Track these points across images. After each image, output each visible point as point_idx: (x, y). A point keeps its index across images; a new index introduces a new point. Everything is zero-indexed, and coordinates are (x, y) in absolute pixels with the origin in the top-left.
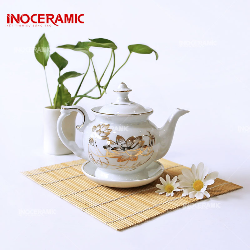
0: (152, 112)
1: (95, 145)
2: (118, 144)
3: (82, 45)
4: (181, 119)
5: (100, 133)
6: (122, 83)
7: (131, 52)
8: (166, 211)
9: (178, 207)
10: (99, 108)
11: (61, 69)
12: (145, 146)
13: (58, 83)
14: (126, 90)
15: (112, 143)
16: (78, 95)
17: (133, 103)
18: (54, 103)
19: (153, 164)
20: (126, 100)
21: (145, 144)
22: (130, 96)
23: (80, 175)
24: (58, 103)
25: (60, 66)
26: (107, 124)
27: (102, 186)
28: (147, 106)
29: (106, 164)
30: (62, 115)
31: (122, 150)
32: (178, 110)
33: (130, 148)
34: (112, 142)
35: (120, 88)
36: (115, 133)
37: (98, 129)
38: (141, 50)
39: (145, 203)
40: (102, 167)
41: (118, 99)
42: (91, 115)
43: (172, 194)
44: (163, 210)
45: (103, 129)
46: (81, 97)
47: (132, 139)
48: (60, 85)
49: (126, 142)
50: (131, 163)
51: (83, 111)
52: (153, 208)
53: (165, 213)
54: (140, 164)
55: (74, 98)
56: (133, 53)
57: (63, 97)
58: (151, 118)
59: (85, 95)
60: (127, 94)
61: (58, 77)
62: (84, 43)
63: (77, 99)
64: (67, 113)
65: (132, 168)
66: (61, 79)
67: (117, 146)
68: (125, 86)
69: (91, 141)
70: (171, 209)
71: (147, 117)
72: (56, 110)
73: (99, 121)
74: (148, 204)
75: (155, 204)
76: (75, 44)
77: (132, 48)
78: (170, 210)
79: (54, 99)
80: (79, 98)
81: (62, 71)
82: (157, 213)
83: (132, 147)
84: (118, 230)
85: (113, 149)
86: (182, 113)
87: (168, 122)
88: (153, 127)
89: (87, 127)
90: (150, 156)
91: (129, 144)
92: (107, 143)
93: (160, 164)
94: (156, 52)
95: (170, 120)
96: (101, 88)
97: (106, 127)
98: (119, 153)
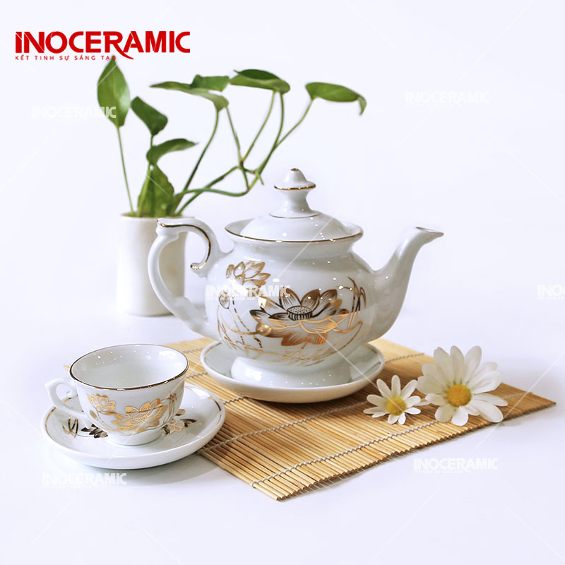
0: (360, 235)
1: (232, 307)
2: (282, 307)
3: (204, 82)
4: (425, 249)
5: (244, 282)
6: (294, 170)
7: (312, 98)
8: (388, 456)
9: (414, 447)
10: (242, 224)
11: (155, 132)
12: (344, 311)
13: (146, 163)
14: (303, 185)
15: (270, 305)
16: (191, 187)
17: (318, 215)
18: (138, 205)
19: (361, 351)
20: (302, 206)
21: (342, 307)
22: (312, 199)
23: (197, 372)
24: (148, 207)
25: (154, 126)
26: (258, 260)
27: (247, 398)
28: (348, 217)
29: (256, 352)
30: (160, 239)
31: (292, 319)
32: (419, 231)
33: (309, 315)
34: (270, 302)
35: (289, 181)
36: (276, 280)
37: (239, 271)
38: (334, 93)
39: (341, 438)
40: (247, 356)
41: (285, 205)
42: (223, 240)
43: (402, 418)
44: (381, 454)
45: (249, 274)
46: (198, 192)
47: (315, 295)
48: (152, 168)
49: (301, 303)
50: (311, 350)
51: (207, 232)
52: (358, 449)
53: (386, 459)
54: (331, 352)
55: (180, 197)
56: (319, 101)
57: (158, 193)
58: (357, 248)
59: (208, 188)
60: (306, 193)
61: (148, 148)
62: (207, 78)
63: (187, 197)
64: (170, 236)
65: (314, 360)
66: (154, 154)
67: (280, 310)
68: (300, 175)
69: (224, 300)
70: (399, 452)
71: (349, 246)
72: (143, 219)
73: (243, 255)
74: (347, 439)
75: (363, 441)
76: (190, 81)
77: (315, 90)
78: (396, 455)
79: (140, 197)
80: (192, 195)
81: (156, 137)
82: (366, 461)
83: (314, 313)
85: (272, 317)
86: (426, 237)
87: (395, 256)
88: (363, 267)
89: (216, 266)
90: (355, 331)
91: (308, 307)
92: (262, 302)
93: (374, 351)
95: (400, 254)
96: (248, 174)
97: (257, 269)
98: (286, 326)
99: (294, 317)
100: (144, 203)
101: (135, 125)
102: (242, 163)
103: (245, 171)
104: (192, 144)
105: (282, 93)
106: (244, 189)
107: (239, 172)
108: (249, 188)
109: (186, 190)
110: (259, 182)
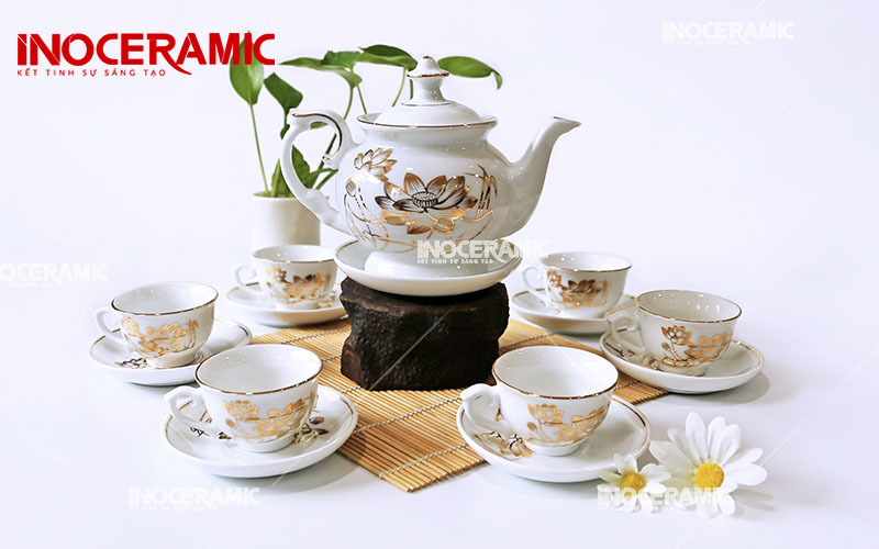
0: (494, 123)
1: (358, 195)
2: (407, 193)
3: (336, 58)
5: (370, 169)
11: (288, 109)
16: (325, 166)
17: (451, 104)
18: (273, 184)
21: (471, 194)
24: (282, 186)
25: (287, 105)
26: (386, 148)
30: (292, 129)
31: (417, 206)
33: (436, 202)
37: (367, 159)
38: (466, 68)
45: (377, 161)
47: (441, 181)
49: (426, 189)
55: (315, 176)
62: (340, 53)
63: (323, 176)
64: (302, 126)
67: (405, 196)
69: (351, 186)
72: (278, 199)
76: (322, 58)
77: (447, 65)
79: (274, 176)
80: (327, 173)
81: (289, 114)
83: (440, 200)
85: (397, 204)
91: (434, 193)
94: (497, 73)
97: (384, 156)
99: (418, 203)
100: (279, 182)
101: (267, 101)
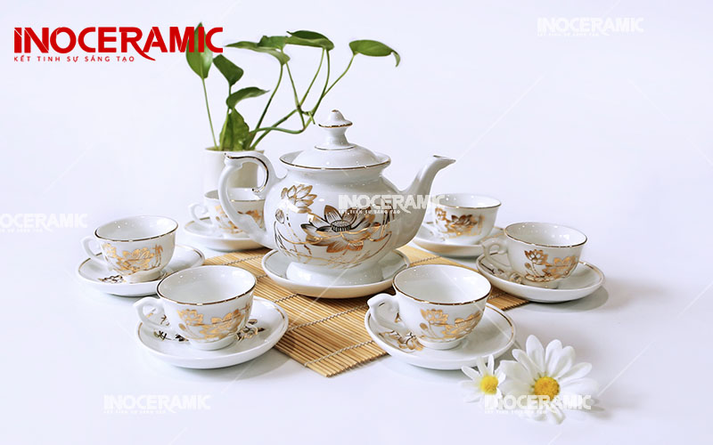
0: (388, 162)
1: (286, 222)
2: (326, 221)
3: (269, 42)
4: (441, 173)
6: (334, 111)
7: (354, 54)
10: (293, 156)
11: (232, 83)
12: (377, 224)
13: (227, 107)
14: (342, 123)
15: (317, 220)
16: (261, 127)
17: (354, 147)
18: (220, 141)
19: (390, 256)
20: (342, 140)
21: (375, 221)
22: (350, 134)
24: (228, 143)
25: (232, 77)
26: (307, 185)
27: (299, 295)
28: (379, 151)
29: (307, 259)
30: (228, 168)
31: (334, 231)
32: (435, 159)
33: (349, 228)
34: (317, 218)
35: (330, 120)
36: (322, 200)
37: (292, 193)
40: (299, 261)
41: (328, 139)
42: (279, 169)
45: (300, 195)
46: (268, 130)
48: (230, 111)
50: (350, 255)
51: (265, 162)
54: (367, 257)
55: (253, 134)
56: (359, 56)
57: (236, 131)
58: (386, 173)
59: (275, 127)
60: (345, 130)
61: (227, 95)
62: (272, 38)
63: (259, 134)
64: (236, 166)
65: (353, 263)
66: (232, 100)
67: (325, 224)
68: (341, 117)
69: (280, 215)
71: (380, 171)
73: (294, 180)
76: (258, 41)
77: (357, 47)
79: (221, 134)
80: (262, 133)
81: (233, 86)
83: (353, 226)
84: (328, 376)
85: (318, 230)
86: (442, 164)
87: (417, 179)
88: (391, 188)
89: (273, 189)
90: (384, 241)
91: (348, 221)
92: (308, 218)
93: (402, 256)
94: (396, 54)
95: (421, 177)
96: (304, 115)
98: (330, 236)
99: (336, 229)
100: (225, 139)
102: (299, 107)
103: (302, 112)
104: (262, 92)
105: (328, 50)
106: (302, 128)
107: (297, 113)
108: (305, 127)
109: (258, 128)
110: (312, 122)
